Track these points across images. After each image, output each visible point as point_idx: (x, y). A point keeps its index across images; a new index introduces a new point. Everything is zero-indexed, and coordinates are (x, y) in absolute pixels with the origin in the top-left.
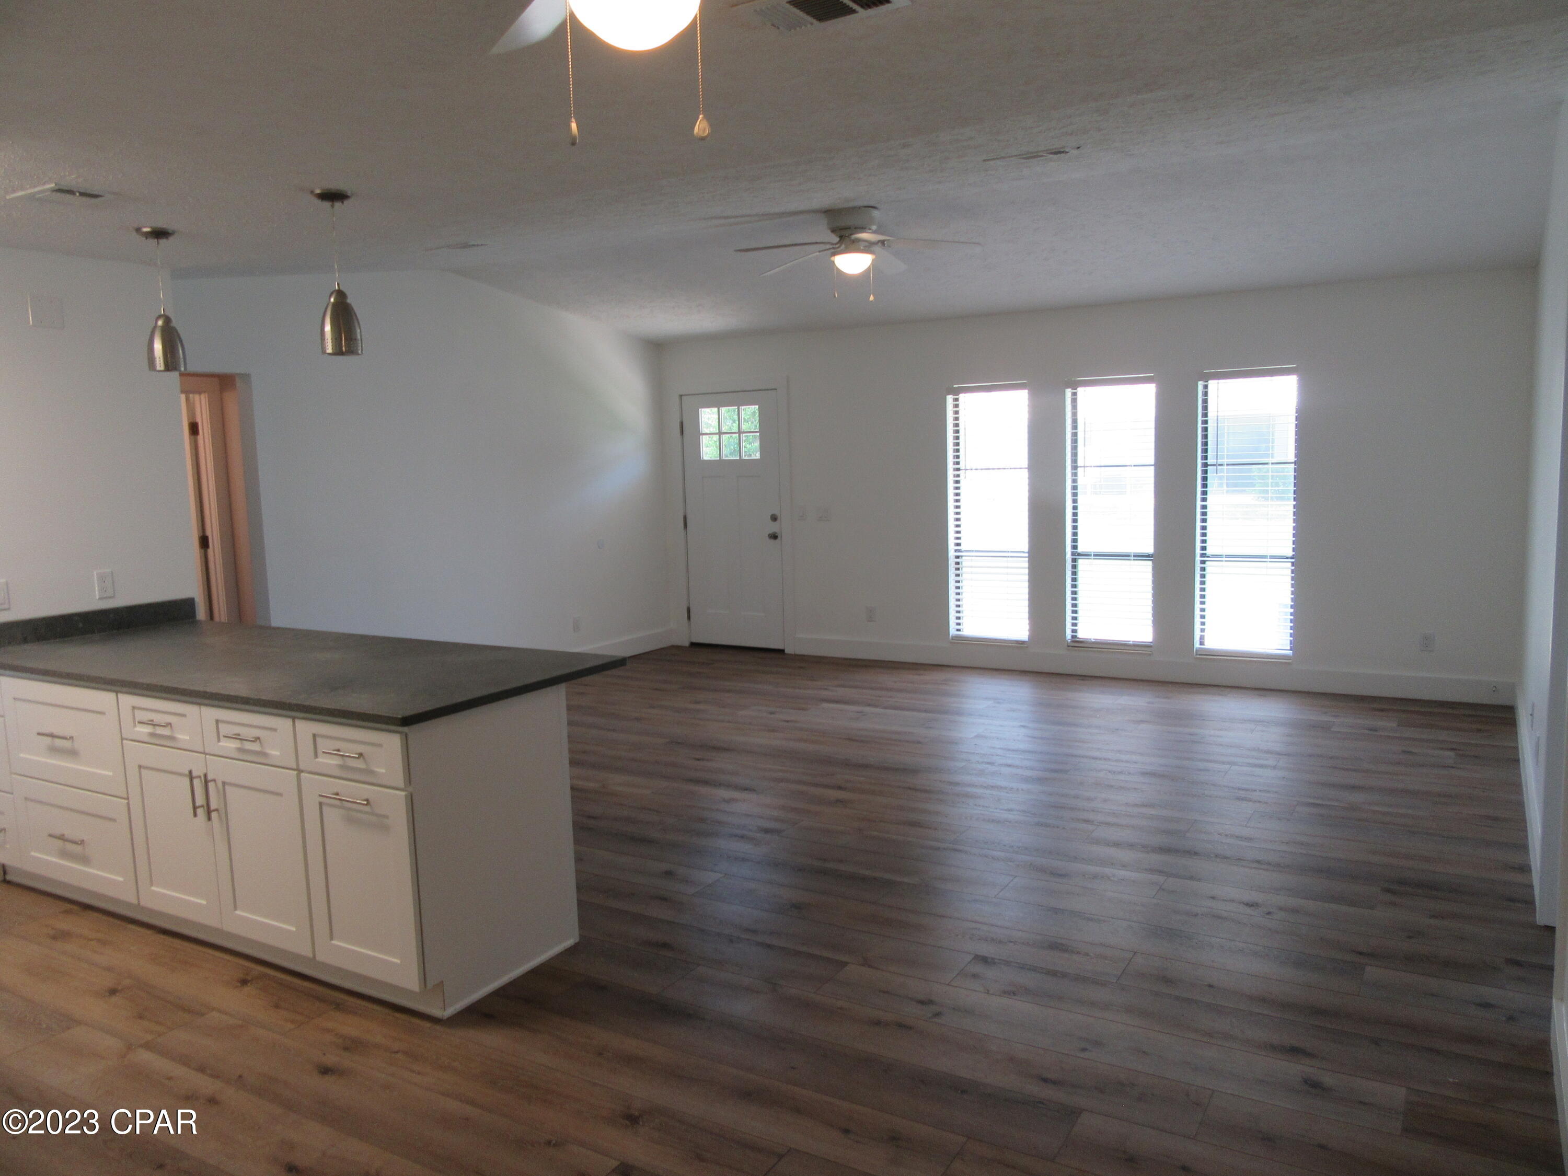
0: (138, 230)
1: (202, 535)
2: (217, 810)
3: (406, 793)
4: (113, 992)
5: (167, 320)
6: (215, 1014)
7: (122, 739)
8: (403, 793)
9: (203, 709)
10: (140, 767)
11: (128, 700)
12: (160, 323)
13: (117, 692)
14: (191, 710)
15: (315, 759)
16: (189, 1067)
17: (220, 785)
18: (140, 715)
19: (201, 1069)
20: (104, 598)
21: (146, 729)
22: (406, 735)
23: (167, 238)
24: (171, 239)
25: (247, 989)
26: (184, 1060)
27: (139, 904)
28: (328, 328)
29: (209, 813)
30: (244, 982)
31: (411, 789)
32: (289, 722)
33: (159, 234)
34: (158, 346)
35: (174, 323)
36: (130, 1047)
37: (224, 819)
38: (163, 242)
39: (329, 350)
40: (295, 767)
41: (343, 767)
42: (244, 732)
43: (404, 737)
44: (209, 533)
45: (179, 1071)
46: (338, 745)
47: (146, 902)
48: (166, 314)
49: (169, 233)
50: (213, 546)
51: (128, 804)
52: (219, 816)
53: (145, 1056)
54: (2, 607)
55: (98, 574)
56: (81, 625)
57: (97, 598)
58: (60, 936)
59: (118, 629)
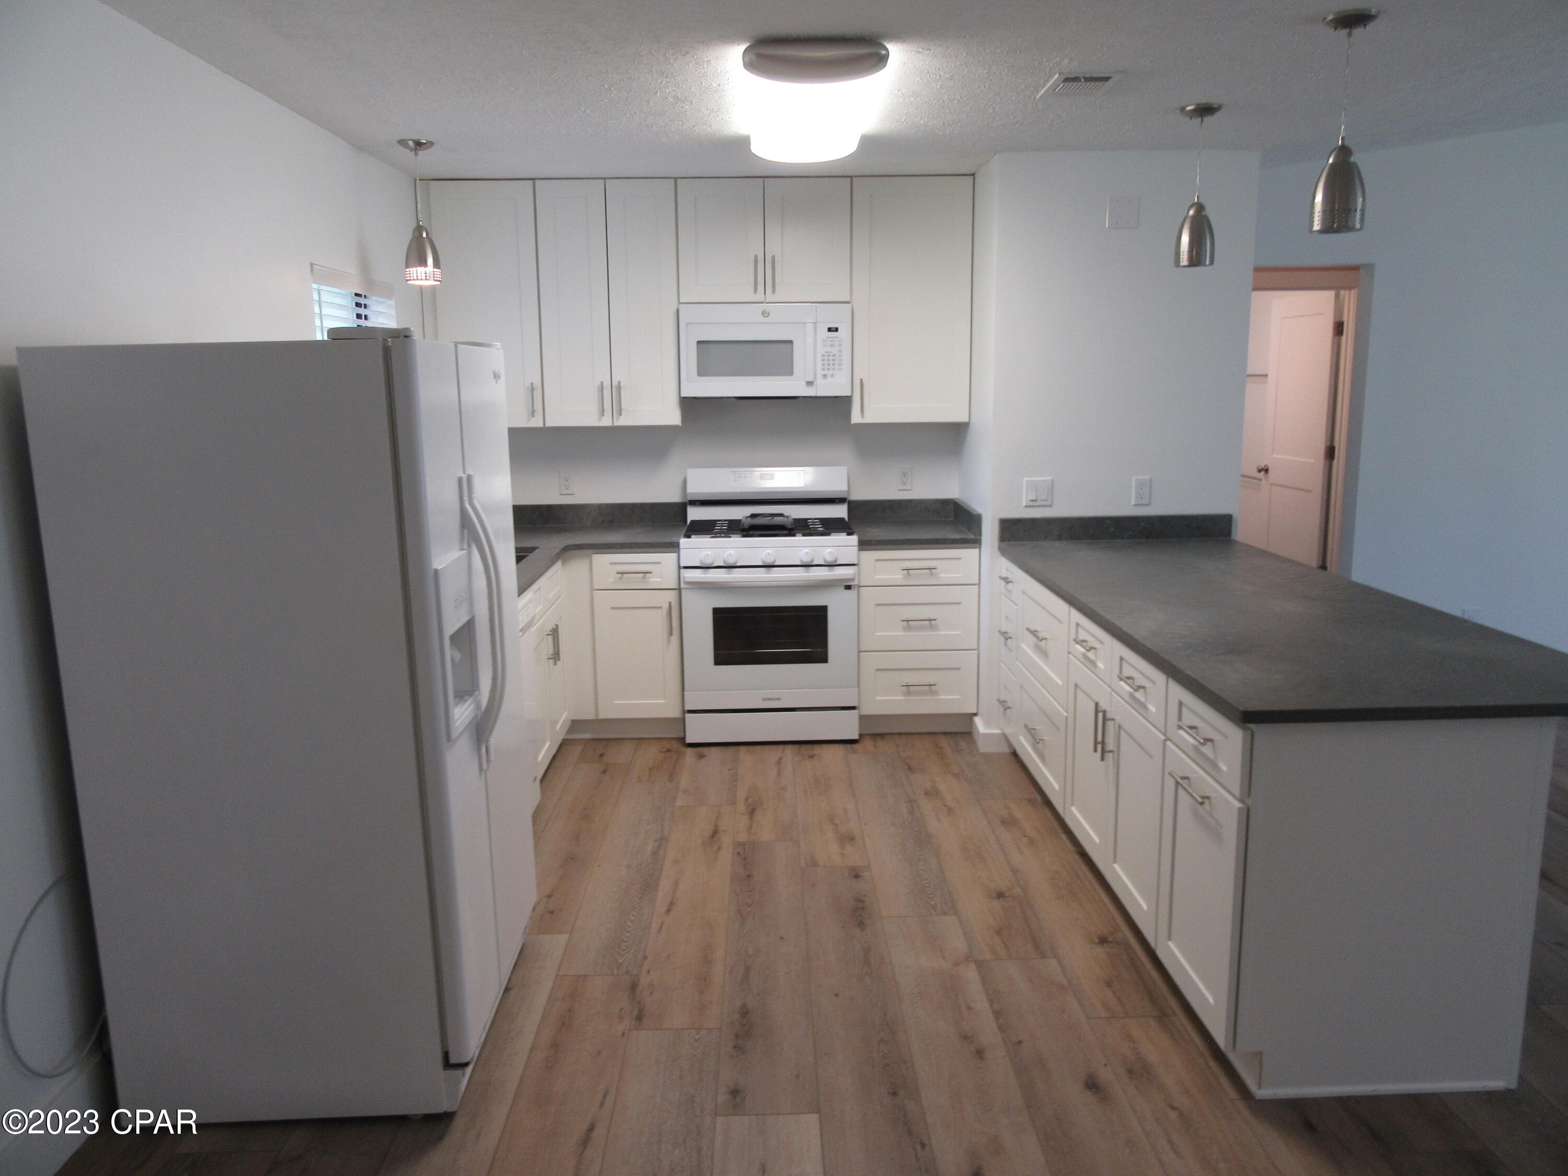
0: (1183, 109)
1: (1328, 445)
2: (1112, 751)
3: (1246, 807)
4: (1000, 895)
5: (1200, 208)
6: (1053, 962)
7: (1069, 652)
8: (1239, 804)
9: (1114, 642)
10: (1076, 685)
11: (1075, 615)
12: (1191, 212)
13: (1069, 605)
14: (1107, 640)
15: (1178, 729)
16: (991, 1006)
17: (1116, 726)
18: (1080, 633)
19: (997, 1014)
20: (1139, 505)
21: (1082, 649)
22: (1253, 735)
23: (1212, 114)
24: (1217, 115)
25: (1100, 950)
26: (993, 996)
29: (1103, 752)
30: (1103, 941)
32: (1164, 680)
33: (1205, 110)
34: (1185, 239)
36: (968, 958)
37: (1116, 764)
38: (1208, 119)
39: (1317, 227)
40: (1164, 731)
41: (1196, 749)
42: (1136, 677)
43: (1249, 737)
44: (1336, 444)
45: (981, 1005)
46: (1197, 721)
48: (1200, 202)
49: (1213, 108)
50: (1338, 459)
51: (1067, 718)
52: (1113, 757)
53: (971, 974)
54: (1044, 503)
55: (1137, 480)
56: (1112, 529)
57: (1133, 503)
58: (1009, 822)
59: (1148, 537)
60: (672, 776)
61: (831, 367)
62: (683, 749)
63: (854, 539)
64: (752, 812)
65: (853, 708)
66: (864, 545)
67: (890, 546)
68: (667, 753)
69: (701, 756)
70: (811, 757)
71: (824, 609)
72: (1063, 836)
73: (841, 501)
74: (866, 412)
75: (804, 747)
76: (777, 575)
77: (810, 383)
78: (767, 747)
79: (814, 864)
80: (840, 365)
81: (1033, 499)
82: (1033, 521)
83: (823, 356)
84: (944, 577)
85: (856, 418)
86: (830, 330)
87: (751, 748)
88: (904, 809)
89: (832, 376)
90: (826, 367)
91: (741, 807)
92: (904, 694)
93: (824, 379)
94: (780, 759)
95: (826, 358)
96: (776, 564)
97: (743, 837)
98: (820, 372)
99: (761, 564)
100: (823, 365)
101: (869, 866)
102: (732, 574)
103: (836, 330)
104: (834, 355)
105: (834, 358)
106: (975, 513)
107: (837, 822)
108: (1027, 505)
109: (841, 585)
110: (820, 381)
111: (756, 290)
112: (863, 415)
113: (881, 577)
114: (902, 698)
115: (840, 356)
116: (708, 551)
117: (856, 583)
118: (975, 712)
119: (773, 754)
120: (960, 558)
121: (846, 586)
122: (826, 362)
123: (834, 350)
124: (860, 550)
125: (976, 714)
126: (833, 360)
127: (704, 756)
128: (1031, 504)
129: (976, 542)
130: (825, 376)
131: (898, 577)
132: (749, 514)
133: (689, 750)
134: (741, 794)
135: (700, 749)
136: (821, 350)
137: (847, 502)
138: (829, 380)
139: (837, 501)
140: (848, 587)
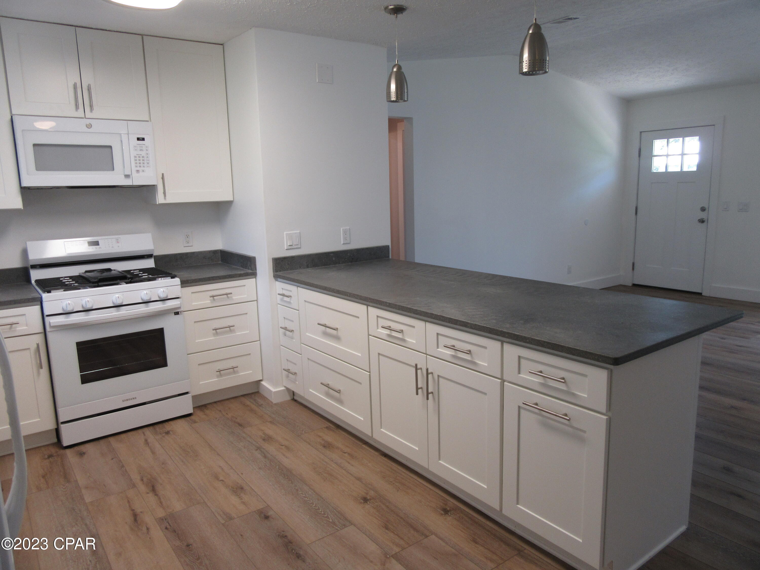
0: (387, 8)
2: (432, 393)
3: (607, 417)
4: (365, 500)
5: (399, 68)
6: (434, 538)
7: (369, 335)
8: (605, 417)
9: (428, 324)
10: (379, 354)
11: (374, 312)
12: (395, 70)
13: (368, 306)
14: (419, 324)
15: (518, 374)
17: (436, 378)
18: (382, 322)
20: (345, 244)
21: (387, 332)
22: (611, 372)
25: (450, 519)
27: (372, 436)
28: (526, 56)
29: (427, 394)
30: (446, 511)
31: (610, 414)
32: (498, 344)
33: (398, 10)
34: (393, 87)
35: (403, 70)
36: (386, 556)
37: (437, 400)
38: (400, 15)
40: (500, 377)
41: (544, 385)
42: (459, 345)
46: (541, 368)
47: (376, 436)
48: (399, 63)
49: (403, 9)
51: (370, 375)
54: (296, 247)
55: (343, 230)
56: (334, 259)
57: (342, 243)
58: (327, 446)
59: (351, 262)
60: (66, 477)
61: (142, 165)
62: (62, 452)
63: (177, 281)
64: (154, 490)
65: (187, 393)
66: (185, 283)
67: (201, 283)
68: (50, 459)
69: (82, 454)
70: (168, 433)
71: (161, 331)
72: (364, 446)
73: (149, 256)
74: (167, 197)
75: (157, 427)
76: (124, 312)
77: (127, 176)
78: (130, 434)
79: (230, 518)
80: (148, 163)
81: (291, 244)
82: (293, 258)
83: (135, 157)
84: (236, 298)
85: (160, 199)
86: (138, 139)
87: (117, 437)
88: (258, 455)
89: (143, 171)
90: (138, 165)
91: (142, 488)
92: (218, 377)
93: (137, 173)
94: (146, 440)
95: (138, 159)
96: (124, 304)
97: (161, 513)
98: (134, 169)
99: (112, 305)
100: (136, 163)
101: (268, 506)
102: (89, 316)
103: (143, 139)
104: (143, 157)
105: (143, 159)
106: (251, 257)
107: (221, 478)
108: (287, 248)
109: (173, 312)
110: (134, 174)
111: (77, 107)
112: (165, 198)
113: (196, 304)
114: (217, 379)
115: (147, 157)
116: (68, 301)
117: (182, 309)
118: (261, 379)
119: (138, 437)
120: (245, 286)
121: (175, 313)
122: (138, 162)
123: (143, 153)
124: (182, 287)
125: (261, 380)
126: (143, 160)
127: (84, 453)
128: (290, 247)
129: (253, 274)
130: (138, 171)
131: (207, 302)
132: (84, 271)
133: (68, 451)
134: (136, 477)
135: (76, 448)
136: (133, 153)
137: (153, 257)
138: (141, 174)
139: (146, 257)
140: (177, 313)
